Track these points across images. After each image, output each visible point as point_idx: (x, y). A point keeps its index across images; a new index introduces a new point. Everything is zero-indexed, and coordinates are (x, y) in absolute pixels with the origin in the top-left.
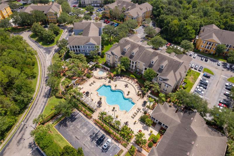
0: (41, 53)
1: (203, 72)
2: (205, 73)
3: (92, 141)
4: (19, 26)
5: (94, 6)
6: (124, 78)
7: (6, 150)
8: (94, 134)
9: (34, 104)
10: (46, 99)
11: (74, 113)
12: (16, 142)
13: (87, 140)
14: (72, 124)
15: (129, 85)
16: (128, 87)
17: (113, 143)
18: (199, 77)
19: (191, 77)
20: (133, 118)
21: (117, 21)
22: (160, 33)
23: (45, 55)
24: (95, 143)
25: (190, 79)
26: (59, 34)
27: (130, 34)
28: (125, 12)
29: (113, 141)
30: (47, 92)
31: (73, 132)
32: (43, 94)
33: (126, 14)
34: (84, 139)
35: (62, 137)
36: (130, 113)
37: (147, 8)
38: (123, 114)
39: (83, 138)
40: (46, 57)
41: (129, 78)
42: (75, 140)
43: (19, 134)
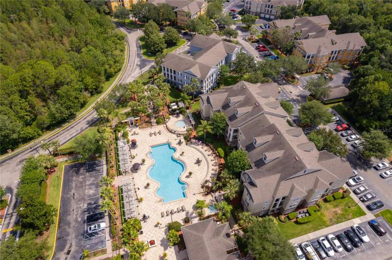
0: (132, 64)
1: (377, 216)
2: (380, 220)
3: (85, 211)
4: (139, 21)
5: (264, 17)
6: (206, 148)
7: (5, 163)
8: (95, 204)
9: (70, 125)
10: (87, 126)
11: (100, 162)
12: (19, 160)
13: (81, 205)
14: (84, 175)
15: (203, 163)
16: (199, 165)
17: (105, 233)
18: (354, 220)
19: (334, 210)
20: (162, 217)
21: (280, 53)
22: (343, 99)
23: (136, 69)
24: (86, 217)
25: (328, 211)
26: (177, 45)
27: (284, 82)
28: (297, 41)
29: (107, 230)
30: (96, 118)
31: (76, 186)
32: (89, 118)
33: (296, 44)
34: (79, 203)
35: (61, 183)
36: (164, 206)
37: (349, 43)
38: (155, 201)
39: (79, 201)
40: (134, 72)
41: (213, 151)
42: (69, 197)
43: (29, 153)
